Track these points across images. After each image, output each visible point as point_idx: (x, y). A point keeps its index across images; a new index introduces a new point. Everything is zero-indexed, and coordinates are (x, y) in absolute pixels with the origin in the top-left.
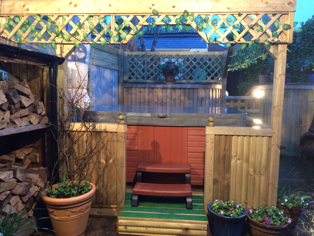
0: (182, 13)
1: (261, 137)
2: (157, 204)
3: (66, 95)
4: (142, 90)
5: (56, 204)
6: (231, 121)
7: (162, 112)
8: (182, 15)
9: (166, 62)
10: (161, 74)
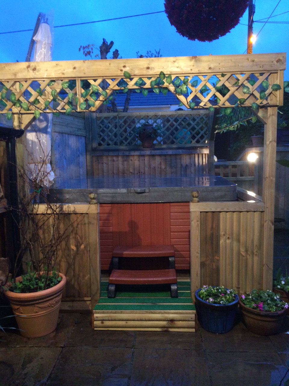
0: (158, 75)
1: (252, 212)
2: (137, 294)
3: (26, 174)
4: (115, 158)
5: (22, 300)
6: (219, 194)
7: (140, 187)
8: (158, 77)
9: (142, 124)
10: (137, 139)
